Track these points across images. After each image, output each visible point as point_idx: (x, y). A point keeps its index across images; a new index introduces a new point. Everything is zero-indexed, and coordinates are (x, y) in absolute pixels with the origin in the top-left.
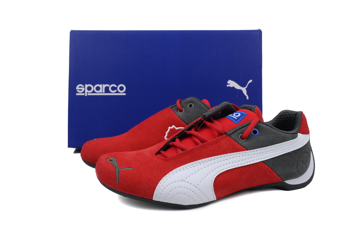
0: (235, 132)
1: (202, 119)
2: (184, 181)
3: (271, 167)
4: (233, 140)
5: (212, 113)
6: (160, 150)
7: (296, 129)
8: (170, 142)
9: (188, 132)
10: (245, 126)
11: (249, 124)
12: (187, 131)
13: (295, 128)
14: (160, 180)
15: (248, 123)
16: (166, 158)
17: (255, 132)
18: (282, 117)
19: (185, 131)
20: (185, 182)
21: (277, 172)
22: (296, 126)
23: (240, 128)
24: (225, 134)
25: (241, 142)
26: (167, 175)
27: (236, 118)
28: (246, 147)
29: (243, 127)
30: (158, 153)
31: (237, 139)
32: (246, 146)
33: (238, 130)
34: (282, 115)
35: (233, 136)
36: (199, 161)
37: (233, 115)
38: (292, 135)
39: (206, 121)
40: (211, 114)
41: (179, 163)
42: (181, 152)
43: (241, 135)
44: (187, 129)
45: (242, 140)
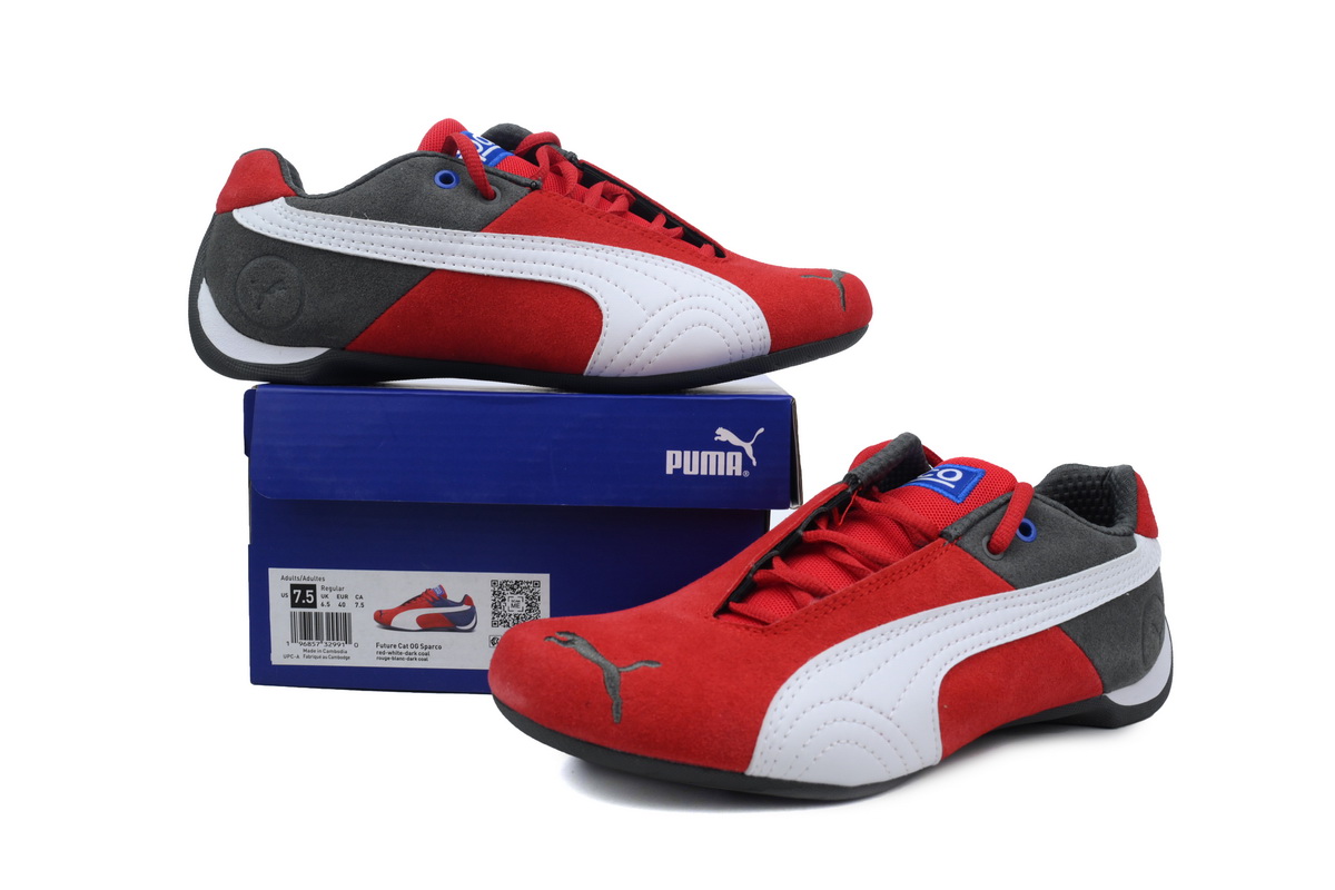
0: (969, 529)
1: (850, 490)
2: (848, 698)
3: (1082, 645)
4: (970, 557)
5: (876, 467)
6: (728, 600)
7: (1127, 519)
8: (755, 573)
9: (811, 535)
10: (994, 510)
11: (1008, 501)
12: (805, 530)
13: (1122, 518)
14: (771, 698)
15: (1001, 500)
16: (767, 624)
17: (1025, 530)
18: (1061, 486)
19: (800, 532)
20: (850, 703)
21: (1097, 661)
22: (1126, 512)
23: (982, 518)
24: (941, 536)
25: (992, 564)
26: (791, 681)
27: (953, 486)
28: (1011, 580)
29: (988, 514)
30: (724, 610)
31: (979, 554)
32: (1012, 576)
33: (977, 522)
34: (1060, 481)
35: (967, 542)
36: (883, 626)
37: (935, 477)
38: (1123, 538)
39: (859, 494)
40: (875, 472)
41: (819, 636)
42: (813, 602)
43: (986, 539)
44: (804, 525)
45: (992, 556)
